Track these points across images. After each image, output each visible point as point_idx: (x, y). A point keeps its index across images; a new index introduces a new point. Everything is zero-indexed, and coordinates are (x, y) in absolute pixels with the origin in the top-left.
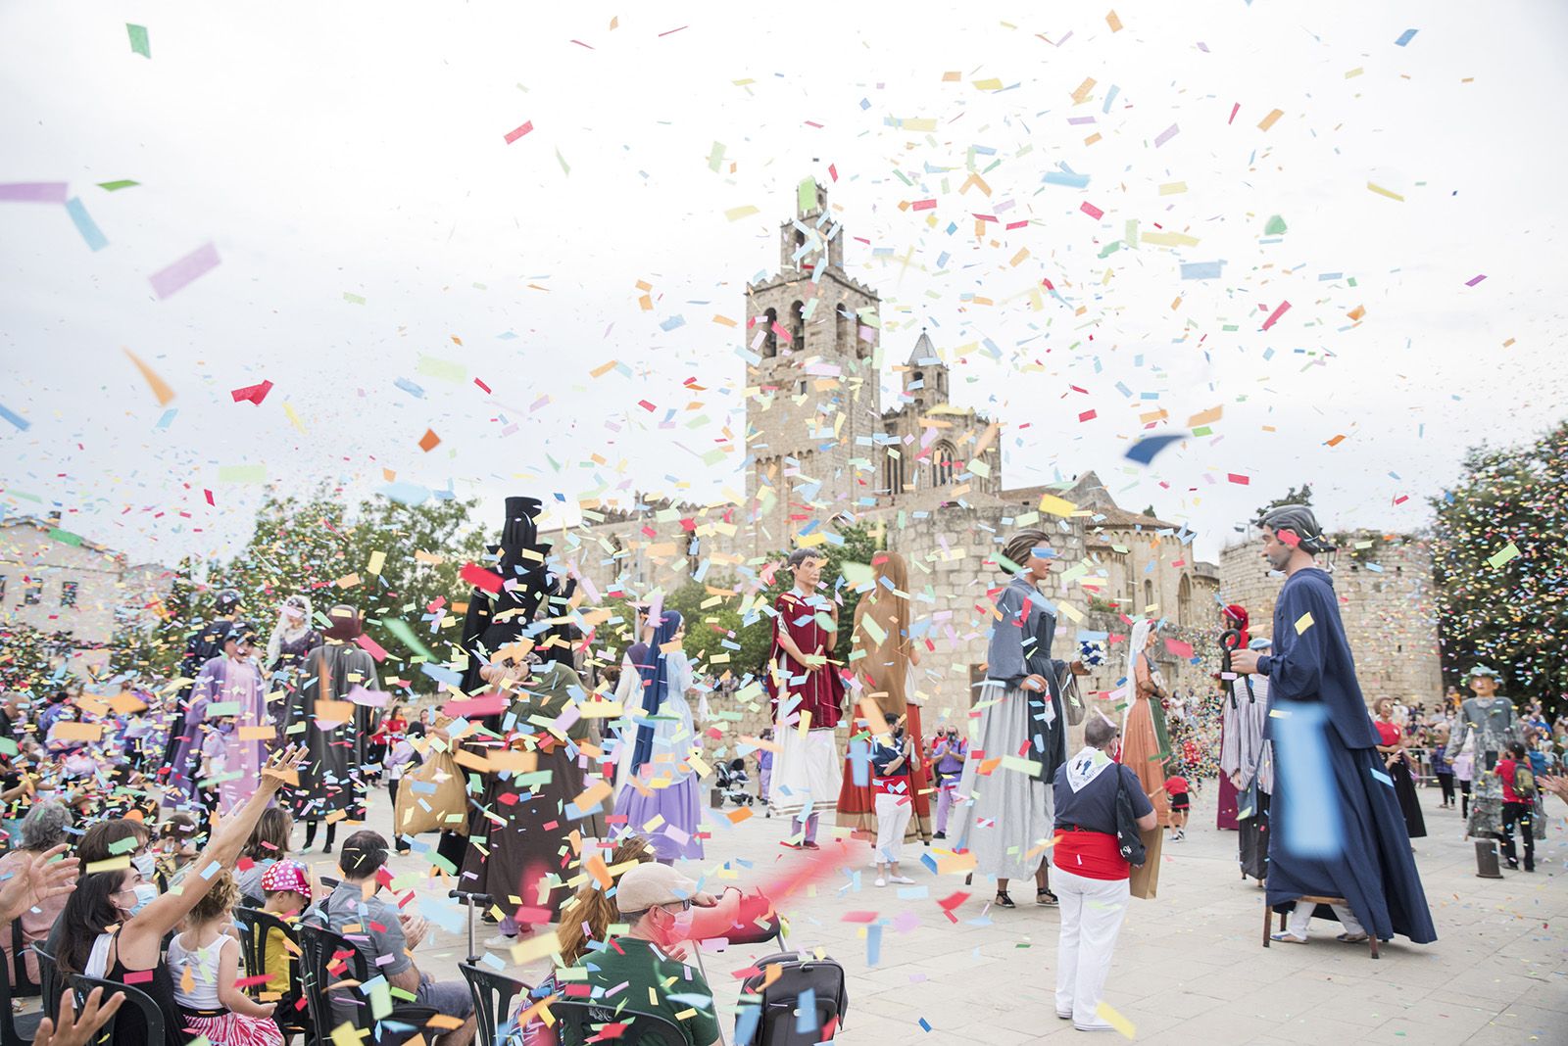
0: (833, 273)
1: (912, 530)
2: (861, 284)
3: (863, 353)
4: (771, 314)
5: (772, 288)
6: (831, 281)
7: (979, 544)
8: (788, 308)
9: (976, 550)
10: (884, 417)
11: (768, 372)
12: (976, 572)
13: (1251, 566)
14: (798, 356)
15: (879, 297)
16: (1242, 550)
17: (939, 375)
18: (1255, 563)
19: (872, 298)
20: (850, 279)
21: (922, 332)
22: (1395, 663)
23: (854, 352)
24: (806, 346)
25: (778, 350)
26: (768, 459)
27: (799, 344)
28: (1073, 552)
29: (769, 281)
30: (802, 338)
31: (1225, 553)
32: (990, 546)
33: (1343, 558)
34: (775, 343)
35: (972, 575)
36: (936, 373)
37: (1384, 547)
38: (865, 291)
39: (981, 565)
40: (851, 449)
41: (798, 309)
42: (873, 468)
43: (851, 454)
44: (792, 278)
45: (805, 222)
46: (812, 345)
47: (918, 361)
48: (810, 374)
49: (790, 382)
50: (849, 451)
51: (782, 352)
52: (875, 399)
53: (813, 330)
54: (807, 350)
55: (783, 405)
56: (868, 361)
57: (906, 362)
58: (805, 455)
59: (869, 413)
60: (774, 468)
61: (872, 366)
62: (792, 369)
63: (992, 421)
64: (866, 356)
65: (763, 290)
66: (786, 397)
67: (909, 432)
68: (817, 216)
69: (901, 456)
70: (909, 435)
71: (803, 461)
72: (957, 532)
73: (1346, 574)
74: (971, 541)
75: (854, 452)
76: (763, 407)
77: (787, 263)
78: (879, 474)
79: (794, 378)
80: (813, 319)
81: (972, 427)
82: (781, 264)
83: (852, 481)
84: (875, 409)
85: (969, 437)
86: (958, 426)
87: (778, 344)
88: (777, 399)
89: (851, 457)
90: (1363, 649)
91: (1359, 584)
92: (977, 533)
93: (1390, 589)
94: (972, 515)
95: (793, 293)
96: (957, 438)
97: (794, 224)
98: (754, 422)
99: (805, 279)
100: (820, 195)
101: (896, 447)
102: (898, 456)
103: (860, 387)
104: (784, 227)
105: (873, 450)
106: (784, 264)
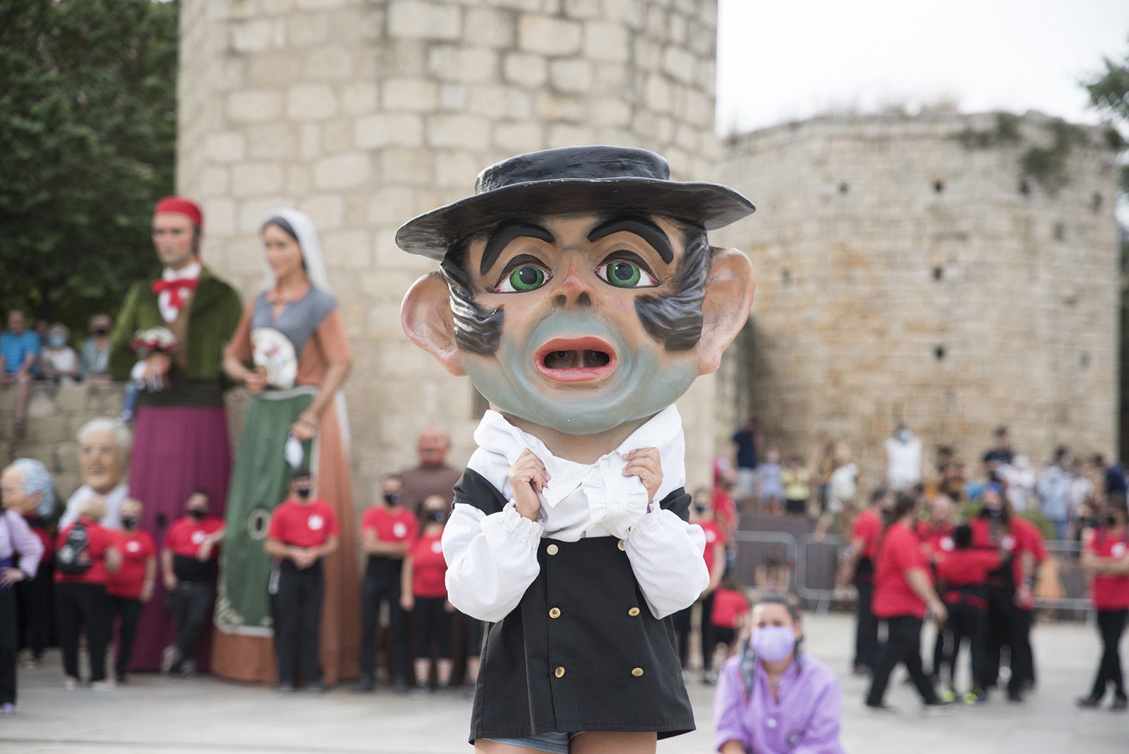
37: (1077, 151)
39: (516, 35)
73: (1009, 198)
90: (1029, 359)
91: (1030, 222)
93: (1077, 238)
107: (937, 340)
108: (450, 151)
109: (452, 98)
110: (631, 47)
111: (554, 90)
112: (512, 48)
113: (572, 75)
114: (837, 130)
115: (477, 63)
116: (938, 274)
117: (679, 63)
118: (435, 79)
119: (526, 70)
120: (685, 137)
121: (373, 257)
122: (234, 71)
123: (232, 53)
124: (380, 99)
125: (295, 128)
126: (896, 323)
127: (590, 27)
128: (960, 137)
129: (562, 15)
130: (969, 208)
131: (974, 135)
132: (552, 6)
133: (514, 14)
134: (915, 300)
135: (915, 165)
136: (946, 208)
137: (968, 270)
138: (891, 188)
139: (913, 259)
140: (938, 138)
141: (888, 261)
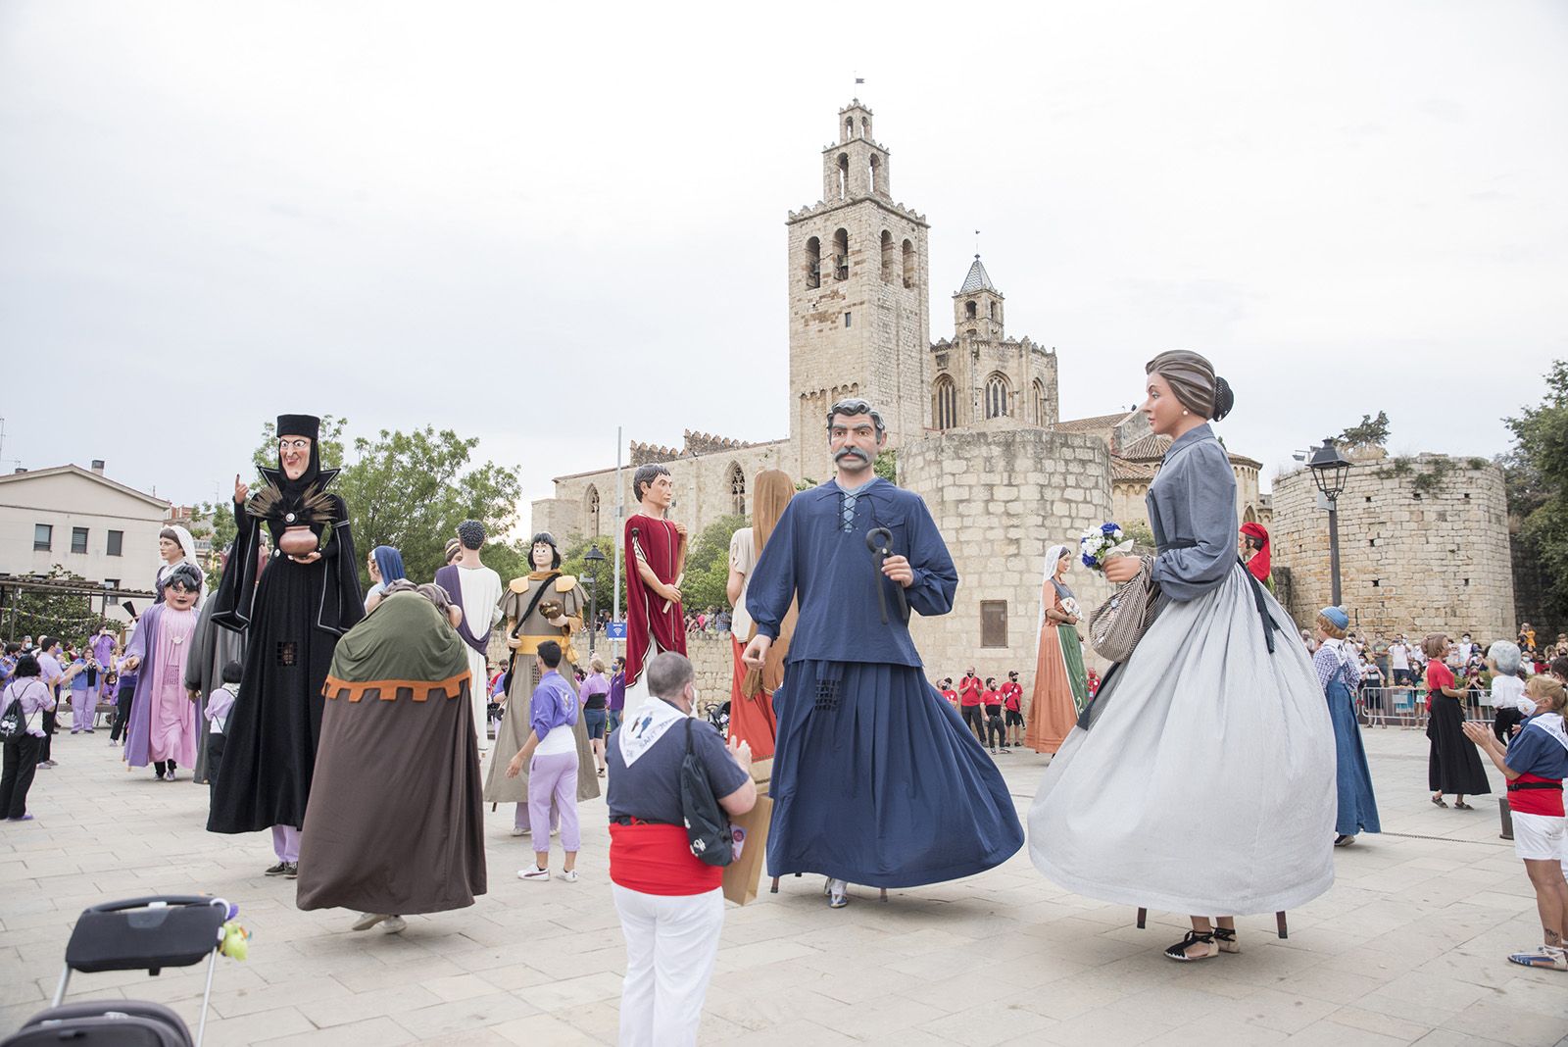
0: (877, 198)
1: (920, 458)
2: (908, 209)
3: (911, 282)
4: (814, 245)
5: (815, 216)
6: (877, 207)
7: (990, 472)
8: (831, 237)
9: (986, 478)
10: (934, 349)
11: (811, 305)
12: (987, 502)
13: (1304, 496)
14: (842, 287)
15: (927, 222)
16: (1295, 479)
17: (993, 304)
18: (1309, 492)
19: (920, 224)
20: (896, 204)
21: (975, 259)
22: (1461, 597)
23: (902, 281)
24: (850, 275)
25: (822, 280)
26: (813, 394)
27: (843, 273)
28: (1093, 479)
29: (812, 210)
30: (846, 267)
31: (1278, 482)
32: (1001, 473)
33: (1403, 485)
34: (818, 274)
35: (982, 505)
36: (990, 301)
37: (1451, 473)
38: (912, 217)
39: (992, 494)
40: (899, 382)
41: (842, 237)
42: (922, 401)
43: (899, 387)
44: (836, 206)
45: (849, 146)
46: (856, 274)
47: (971, 289)
48: (855, 305)
49: (834, 313)
50: (896, 384)
51: (825, 282)
52: (923, 330)
53: (858, 258)
54: (851, 280)
55: (828, 337)
56: (916, 290)
57: (958, 291)
58: (850, 389)
59: (918, 343)
60: (820, 403)
61: (920, 295)
62: (836, 300)
63: (1049, 351)
64: (914, 285)
65: (805, 219)
66: (830, 329)
67: (962, 364)
68: (860, 139)
69: (954, 389)
70: (961, 366)
71: (849, 394)
72: (966, 459)
73: (1407, 501)
74: (981, 468)
75: (902, 386)
76: (807, 339)
77: (830, 190)
78: (928, 407)
79: (838, 310)
80: (857, 247)
81: (1027, 357)
82: (825, 191)
83: (900, 414)
84: (924, 341)
85: (1024, 367)
86: (1012, 357)
87: (821, 274)
88: (821, 331)
89: (899, 390)
90: (1426, 582)
91: (1422, 512)
92: (988, 459)
93: (1456, 518)
94: (982, 440)
95: (836, 221)
96: (1011, 368)
97: (837, 148)
98: (798, 356)
99: (848, 205)
100: (864, 118)
101: (945, 379)
102: (950, 389)
103: (908, 318)
104: (828, 151)
105: (922, 382)
106: (828, 191)
107: (1375, 577)
108: (968, 542)
109: (967, 522)
110: (1041, 492)
111: (1009, 515)
112: (992, 499)
113: (1013, 508)
115: (977, 507)
116: (1372, 542)
117: (1074, 494)
118: (962, 516)
119: (997, 508)
126: (1353, 569)
127: (1022, 488)
128: (1378, 474)
129: (1010, 485)
130: (1384, 509)
131: (1384, 472)
132: (1006, 482)
133: (991, 487)
134: (1361, 557)
135: (1356, 489)
136: (1373, 510)
137: (1387, 540)
138: (1346, 502)
139: (1358, 537)
140: (1366, 475)
141: (1346, 538)
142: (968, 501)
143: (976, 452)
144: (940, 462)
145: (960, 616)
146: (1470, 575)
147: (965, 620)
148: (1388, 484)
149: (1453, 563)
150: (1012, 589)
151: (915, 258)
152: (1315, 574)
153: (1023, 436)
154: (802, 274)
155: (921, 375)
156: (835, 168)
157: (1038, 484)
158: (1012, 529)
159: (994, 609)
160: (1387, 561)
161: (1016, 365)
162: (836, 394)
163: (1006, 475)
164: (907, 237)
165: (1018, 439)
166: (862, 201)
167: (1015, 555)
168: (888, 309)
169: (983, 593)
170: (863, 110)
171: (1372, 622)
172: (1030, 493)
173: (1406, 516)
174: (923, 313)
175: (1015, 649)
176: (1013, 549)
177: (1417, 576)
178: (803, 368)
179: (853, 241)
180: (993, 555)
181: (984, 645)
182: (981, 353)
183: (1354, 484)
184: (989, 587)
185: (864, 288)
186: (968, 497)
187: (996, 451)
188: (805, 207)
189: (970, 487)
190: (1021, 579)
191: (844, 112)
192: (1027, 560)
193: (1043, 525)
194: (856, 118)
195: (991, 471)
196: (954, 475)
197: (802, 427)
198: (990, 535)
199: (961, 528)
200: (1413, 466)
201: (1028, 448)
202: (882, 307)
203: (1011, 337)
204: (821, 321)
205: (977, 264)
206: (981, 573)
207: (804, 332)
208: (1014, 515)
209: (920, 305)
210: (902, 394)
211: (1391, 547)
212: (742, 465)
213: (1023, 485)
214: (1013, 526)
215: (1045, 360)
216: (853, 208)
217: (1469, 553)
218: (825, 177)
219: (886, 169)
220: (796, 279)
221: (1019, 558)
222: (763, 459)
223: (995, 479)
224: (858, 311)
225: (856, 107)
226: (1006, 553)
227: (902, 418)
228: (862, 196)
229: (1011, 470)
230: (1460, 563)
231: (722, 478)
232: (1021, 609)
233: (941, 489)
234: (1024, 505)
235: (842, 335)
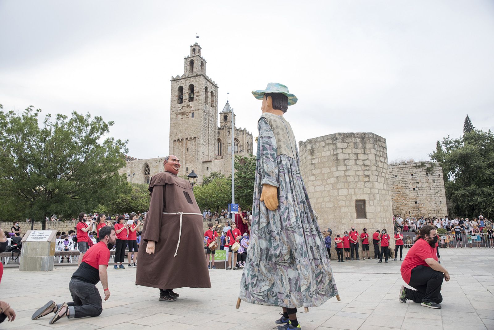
0: (204, 75)
1: (323, 143)
2: (213, 81)
3: (212, 105)
4: (181, 89)
5: (182, 79)
6: (204, 78)
8: (188, 87)
9: (355, 151)
11: (179, 109)
12: (356, 160)
14: (191, 104)
15: (218, 86)
19: (216, 86)
20: (209, 78)
21: (227, 102)
22: (440, 207)
23: (210, 104)
24: (194, 100)
25: (183, 101)
26: (178, 140)
27: (191, 99)
29: (181, 77)
30: (193, 97)
32: (361, 149)
33: (423, 170)
35: (354, 161)
37: (435, 167)
38: (214, 83)
39: (358, 157)
40: (209, 138)
41: (192, 87)
42: (215, 145)
43: (208, 140)
44: (190, 76)
45: (194, 57)
46: (197, 100)
47: (226, 111)
48: (196, 110)
49: (188, 113)
50: (208, 139)
51: (185, 102)
52: (216, 122)
53: (198, 94)
54: (195, 102)
55: (185, 121)
56: (214, 108)
57: (221, 112)
58: (193, 139)
59: (214, 126)
60: (181, 143)
61: (215, 110)
62: (189, 108)
63: (250, 134)
64: (213, 106)
65: (178, 80)
66: (186, 118)
67: (225, 135)
68: (198, 55)
69: (221, 143)
70: (224, 136)
71: (192, 141)
72: (347, 143)
73: (425, 176)
74: (353, 146)
75: (209, 139)
76: (177, 121)
77: (187, 71)
78: (217, 148)
79: (189, 111)
80: (197, 91)
81: (245, 135)
82: (184, 71)
83: (208, 149)
84: (216, 125)
85: (244, 137)
86: (240, 134)
87: (183, 99)
88: (183, 118)
89: (208, 141)
90: (431, 202)
91: (429, 179)
92: (355, 143)
93: (437, 182)
94: (353, 136)
95: (190, 81)
96: (240, 138)
97: (190, 58)
98: (173, 127)
99: (194, 76)
100: (199, 49)
101: (219, 140)
102: (220, 143)
103: (212, 117)
104: (186, 58)
105: (215, 139)
106: (186, 71)
107: (416, 200)
108: (349, 176)
109: (349, 168)
110: (375, 157)
111: (365, 165)
112: (357, 159)
113: (367, 163)
114: (394, 167)
115: (352, 162)
116: (414, 189)
117: (382, 159)
118: (346, 165)
119: (360, 163)
120: (384, 171)
121: (338, 194)
122: (313, 166)
123: (312, 164)
124: (337, 169)
125: (323, 174)
126: (408, 198)
127: (369, 155)
128: (415, 167)
129: (364, 154)
130: (418, 178)
131: (417, 166)
132: (363, 152)
133: (357, 154)
134: (411, 194)
135: (408, 172)
136: (414, 178)
137: (419, 188)
138: (404, 176)
139: (409, 187)
140: (411, 167)
141: (405, 188)
142: (348, 159)
143: (350, 140)
144: (335, 144)
145: (347, 206)
146: (442, 200)
147: (349, 208)
148: (419, 170)
149: (437, 196)
150: (367, 195)
151: (214, 98)
152: (395, 200)
153: (368, 135)
154: (176, 98)
155: (215, 137)
156: (188, 63)
157: (374, 154)
158: (366, 171)
159: (360, 203)
160: (420, 195)
161: (241, 137)
162: (187, 140)
163: (362, 150)
164: (212, 90)
165: (366, 136)
166: (200, 75)
167: (368, 182)
168: (206, 113)
169: (356, 196)
170: (199, 46)
171: (415, 215)
172: (372, 157)
173: (425, 180)
174: (216, 116)
175: (370, 219)
176: (367, 179)
177: (429, 200)
178: (175, 131)
179: (196, 89)
180: (359, 181)
181: (357, 218)
182: (231, 132)
183: (407, 170)
184: (358, 194)
185: (199, 105)
186: (348, 158)
187: (358, 140)
188: (178, 76)
189: (349, 154)
190: (371, 191)
191: (192, 46)
192: (373, 183)
193: (377, 170)
194: (196, 49)
195: (357, 148)
196: (342, 149)
197: (174, 151)
198: (358, 173)
199: (346, 170)
200: (425, 164)
201: (371, 140)
202: (205, 112)
203: (240, 128)
204: (182, 115)
205: (227, 104)
206: (355, 188)
207: (175, 118)
208: (367, 166)
209: (215, 113)
210: (209, 142)
211: (421, 191)
212: (149, 164)
213: (370, 154)
214: (366, 170)
215: (249, 136)
216: (196, 77)
217: (441, 193)
218: (185, 67)
219: (205, 67)
220: (173, 100)
221: (369, 182)
222: (158, 162)
223: (359, 151)
224: (197, 112)
225: (196, 45)
226: (365, 180)
227: (209, 151)
228: (200, 74)
229: (364, 148)
230: (439, 196)
231: (141, 168)
232: (371, 203)
233: (337, 154)
234: (370, 162)
235: (191, 120)
